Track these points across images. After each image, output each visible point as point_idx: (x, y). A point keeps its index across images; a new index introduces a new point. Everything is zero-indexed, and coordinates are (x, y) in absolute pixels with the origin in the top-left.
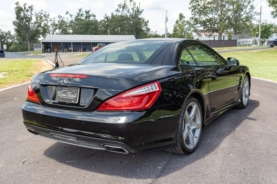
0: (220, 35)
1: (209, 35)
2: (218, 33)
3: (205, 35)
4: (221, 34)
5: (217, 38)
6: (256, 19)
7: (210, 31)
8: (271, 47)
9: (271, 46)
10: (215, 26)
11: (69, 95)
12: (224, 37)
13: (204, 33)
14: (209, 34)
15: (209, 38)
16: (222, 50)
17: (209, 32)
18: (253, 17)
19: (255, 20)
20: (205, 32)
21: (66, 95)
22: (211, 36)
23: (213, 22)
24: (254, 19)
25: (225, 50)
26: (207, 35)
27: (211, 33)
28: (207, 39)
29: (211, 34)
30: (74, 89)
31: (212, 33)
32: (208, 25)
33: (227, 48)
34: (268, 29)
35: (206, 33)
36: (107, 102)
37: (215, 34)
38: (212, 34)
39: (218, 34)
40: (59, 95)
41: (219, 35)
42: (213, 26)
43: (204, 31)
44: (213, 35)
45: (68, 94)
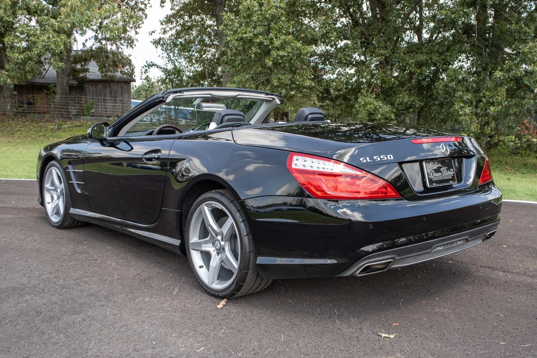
11: (444, 172)
21: (440, 174)
30: (447, 161)
40: (431, 176)
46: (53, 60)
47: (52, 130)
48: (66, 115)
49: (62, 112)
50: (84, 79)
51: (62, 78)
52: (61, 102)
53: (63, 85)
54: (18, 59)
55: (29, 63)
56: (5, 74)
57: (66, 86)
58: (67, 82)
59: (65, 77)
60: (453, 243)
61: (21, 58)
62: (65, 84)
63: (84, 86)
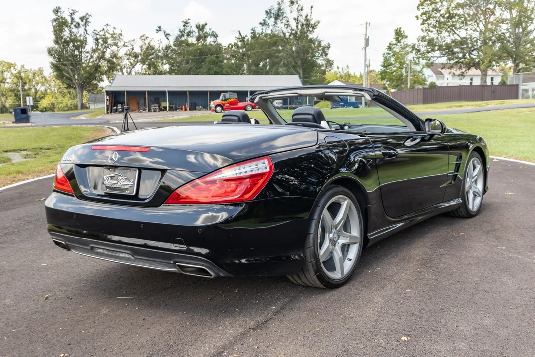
0: (484, 73)
1: (459, 75)
2: (480, 69)
3: (452, 74)
4: (484, 71)
5: (477, 82)
7: (463, 66)
10: (472, 56)
12: (492, 79)
13: (449, 71)
14: (458, 72)
16: (483, 106)
17: (460, 68)
20: (451, 67)
22: (464, 76)
23: (467, 47)
26: (454, 74)
27: (464, 70)
28: (455, 83)
29: (463, 73)
31: (466, 71)
32: (458, 52)
33: (494, 103)
35: (453, 71)
37: (473, 71)
38: (466, 73)
39: (478, 72)
41: (482, 75)
42: (467, 54)
43: (448, 66)
44: (468, 74)
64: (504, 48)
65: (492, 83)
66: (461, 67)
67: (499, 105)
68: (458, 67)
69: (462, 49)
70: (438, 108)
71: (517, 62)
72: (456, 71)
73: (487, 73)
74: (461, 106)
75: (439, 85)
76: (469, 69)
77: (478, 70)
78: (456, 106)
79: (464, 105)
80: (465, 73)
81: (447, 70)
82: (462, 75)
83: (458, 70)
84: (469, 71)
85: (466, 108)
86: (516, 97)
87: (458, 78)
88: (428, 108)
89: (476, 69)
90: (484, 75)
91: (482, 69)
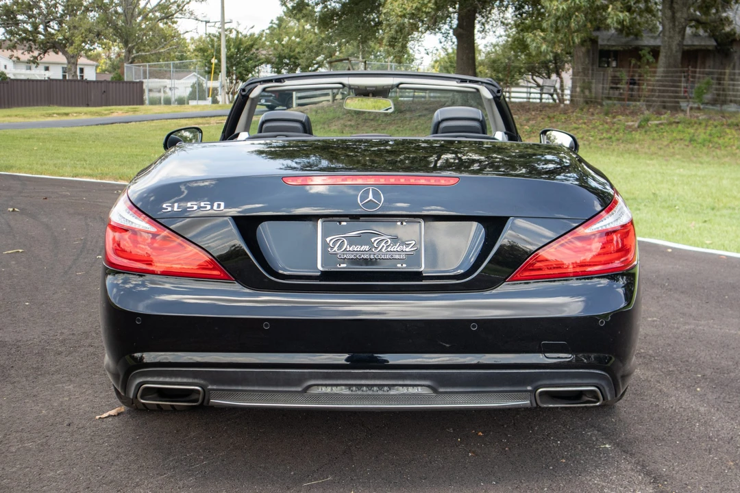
0: (72, 61)
1: (29, 62)
2: (65, 53)
3: (14, 59)
4: (73, 57)
5: (56, 74)
6: (195, 13)
7: (33, 47)
8: (267, 109)
9: (268, 106)
10: (49, 29)
11: (383, 244)
12: (82, 70)
13: (9, 53)
14: (27, 57)
15: (28, 72)
16: (106, 115)
17: (30, 50)
18: (186, 7)
19: (193, 17)
20: (13, 47)
21: (366, 248)
22: (38, 64)
23: (40, 13)
24: (188, 15)
25: (115, 115)
26: (18, 59)
27: (36, 53)
28: (21, 74)
29: (36, 58)
30: (402, 224)
31: (40, 54)
32: (25, 22)
33: (121, 110)
34: (244, 51)
35: (18, 53)
36: (541, 252)
37: (51, 57)
38: (41, 58)
39: (61, 58)
40: (336, 248)
41: (69, 63)
42: (41, 26)
43: (8, 43)
44: (44, 60)
45: (379, 243)
46: (613, 9)
47: (630, 129)
48: (670, 102)
49: (664, 97)
50: (731, 35)
51: (670, 37)
52: (666, 81)
53: (672, 50)
54: (557, 10)
55: (577, 16)
56: (540, 36)
57: (676, 52)
58: (678, 45)
59: (676, 35)
60: (390, 386)
61: (563, 9)
62: (674, 47)
63: (729, 50)
64: (106, 20)
65: (82, 76)
66: (31, 47)
67: (130, 115)
68: (26, 48)
69: (30, 17)
70: (29, 117)
71: (130, 45)
72: (23, 53)
73: (77, 61)
74: (67, 114)
75: (12, 77)
76: (45, 53)
77: (60, 54)
78: (58, 114)
79: (71, 113)
80: (39, 58)
81: (6, 51)
82: (34, 61)
83: (26, 53)
84: (46, 55)
85: (78, 118)
86: (142, 102)
87: (24, 66)
88: (9, 116)
89: (57, 53)
90: (73, 63)
91: (71, 53)
